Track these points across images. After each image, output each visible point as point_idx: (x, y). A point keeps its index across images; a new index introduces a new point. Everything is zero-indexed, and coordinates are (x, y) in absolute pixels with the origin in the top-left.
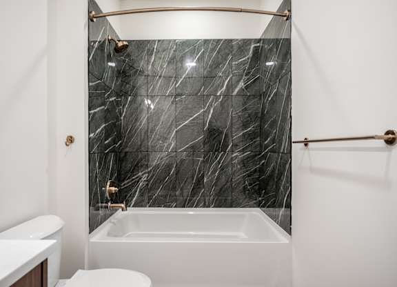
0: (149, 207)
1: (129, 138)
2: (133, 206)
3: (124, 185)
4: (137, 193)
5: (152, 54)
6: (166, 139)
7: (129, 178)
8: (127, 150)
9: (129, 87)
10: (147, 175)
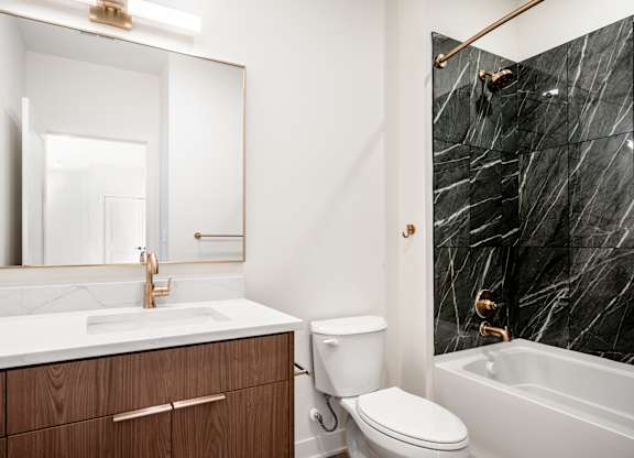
0: (572, 349)
1: (533, 224)
2: (539, 342)
3: (524, 301)
4: (548, 319)
5: (575, 66)
6: (609, 222)
7: (532, 292)
8: (529, 243)
9: (532, 137)
10: (567, 289)
